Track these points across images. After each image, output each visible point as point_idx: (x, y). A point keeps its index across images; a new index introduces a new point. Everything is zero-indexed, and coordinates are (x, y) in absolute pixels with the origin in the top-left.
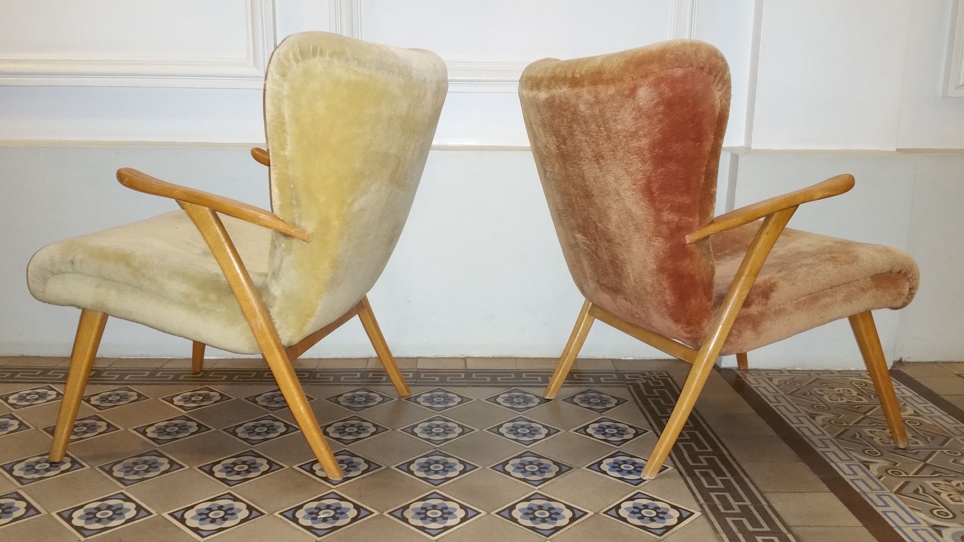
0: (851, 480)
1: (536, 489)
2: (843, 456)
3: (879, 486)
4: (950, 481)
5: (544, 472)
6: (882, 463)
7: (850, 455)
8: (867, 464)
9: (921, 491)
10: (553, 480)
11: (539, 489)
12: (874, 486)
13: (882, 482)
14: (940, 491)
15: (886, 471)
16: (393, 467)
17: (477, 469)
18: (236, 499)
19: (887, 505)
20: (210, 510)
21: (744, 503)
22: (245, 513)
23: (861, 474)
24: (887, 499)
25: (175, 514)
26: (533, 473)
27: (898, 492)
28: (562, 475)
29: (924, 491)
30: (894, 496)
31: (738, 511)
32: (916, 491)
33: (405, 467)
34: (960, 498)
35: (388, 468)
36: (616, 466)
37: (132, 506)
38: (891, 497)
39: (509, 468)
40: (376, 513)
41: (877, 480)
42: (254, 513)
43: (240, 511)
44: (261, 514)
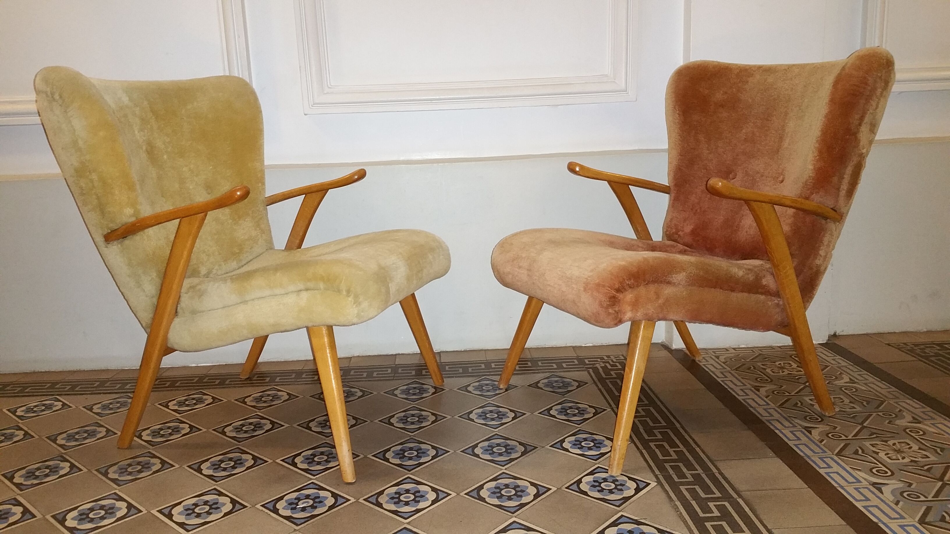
0: (795, 445)
1: (503, 469)
2: (787, 424)
3: (822, 449)
4: (886, 441)
5: (511, 453)
6: (822, 428)
7: (792, 422)
8: (809, 430)
9: (860, 452)
10: (518, 460)
11: (506, 469)
12: (817, 450)
13: (824, 445)
14: (878, 451)
15: (827, 435)
16: (370, 456)
17: (448, 453)
18: (221, 494)
19: (829, 467)
20: (195, 505)
21: (696, 472)
22: (229, 507)
23: (804, 439)
24: (828, 460)
25: (163, 511)
26: (501, 454)
27: (839, 454)
28: (528, 454)
29: (863, 452)
30: (836, 458)
31: (691, 479)
32: (856, 453)
33: (381, 456)
34: (897, 456)
35: (365, 457)
36: (577, 444)
37: (123, 505)
38: (832, 459)
39: (477, 451)
40: (353, 500)
41: (819, 443)
42: (238, 506)
43: (224, 504)
44: (245, 507)
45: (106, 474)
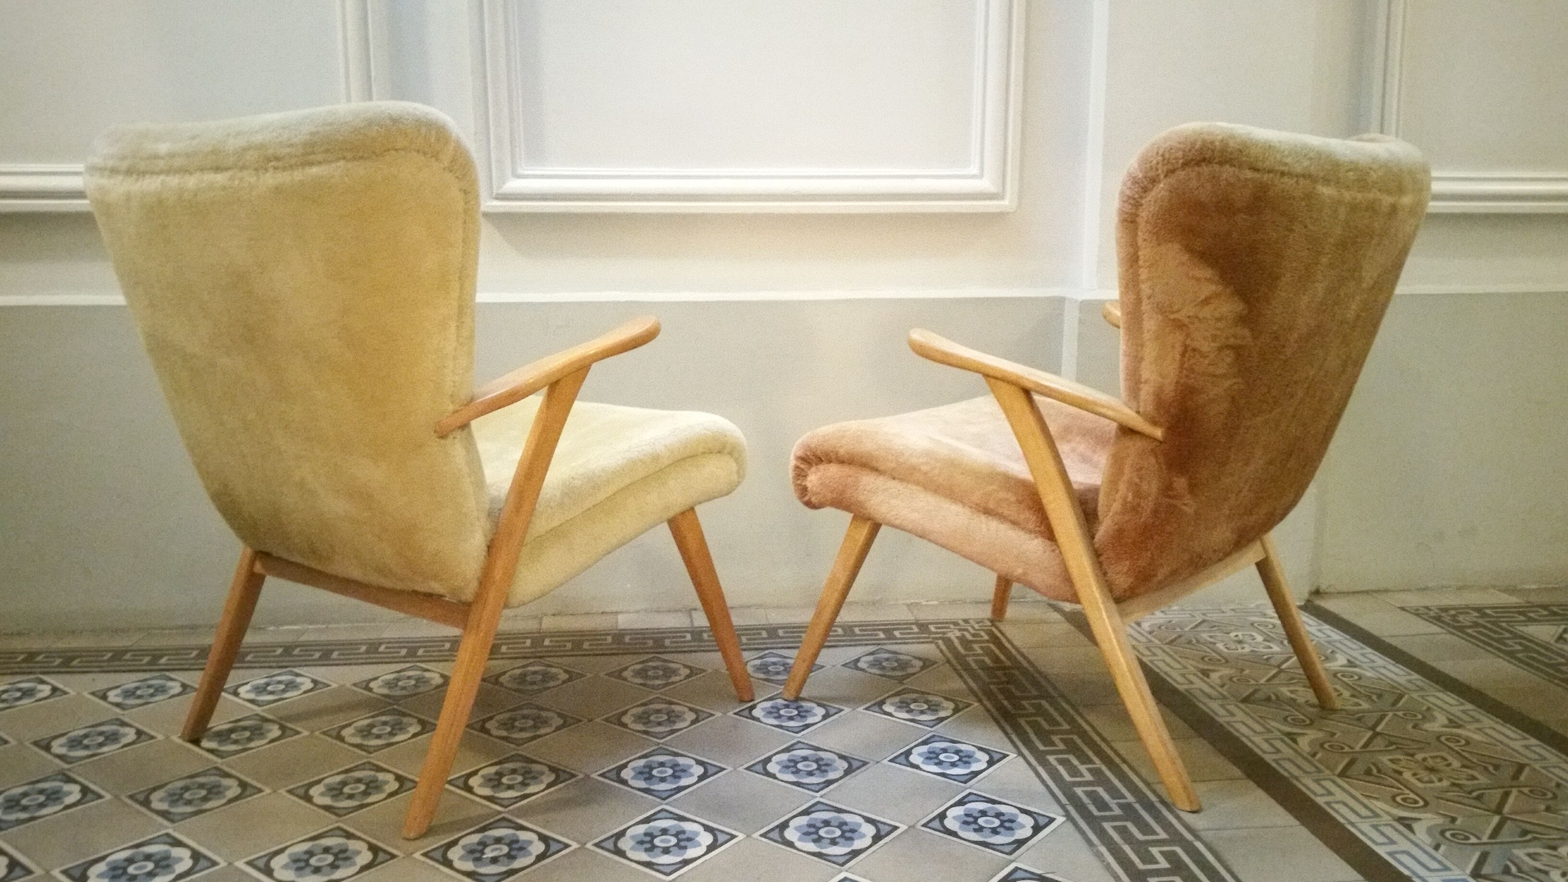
0: (1275, 761)
1: (818, 797)
2: (1257, 728)
3: (1315, 766)
4: (1412, 755)
5: (826, 771)
6: (1314, 734)
7: (1267, 725)
8: (1293, 737)
9: (1374, 770)
10: (841, 782)
11: (821, 797)
12: (1308, 767)
13: (1318, 761)
14: (1401, 769)
15: (1322, 745)
16: (594, 776)
17: (724, 772)
18: (349, 836)
20: (310, 853)
21: (1124, 801)
22: (366, 857)
24: (1328, 784)
25: (255, 863)
26: (810, 774)
27: (1343, 774)
28: (853, 774)
29: (1379, 770)
31: (1117, 811)
33: (613, 775)
35: (587, 777)
36: (933, 757)
37: (185, 853)
39: (772, 767)
40: (575, 845)
41: (1310, 758)
42: (381, 856)
43: (358, 853)
44: (393, 856)
45: (146, 803)
